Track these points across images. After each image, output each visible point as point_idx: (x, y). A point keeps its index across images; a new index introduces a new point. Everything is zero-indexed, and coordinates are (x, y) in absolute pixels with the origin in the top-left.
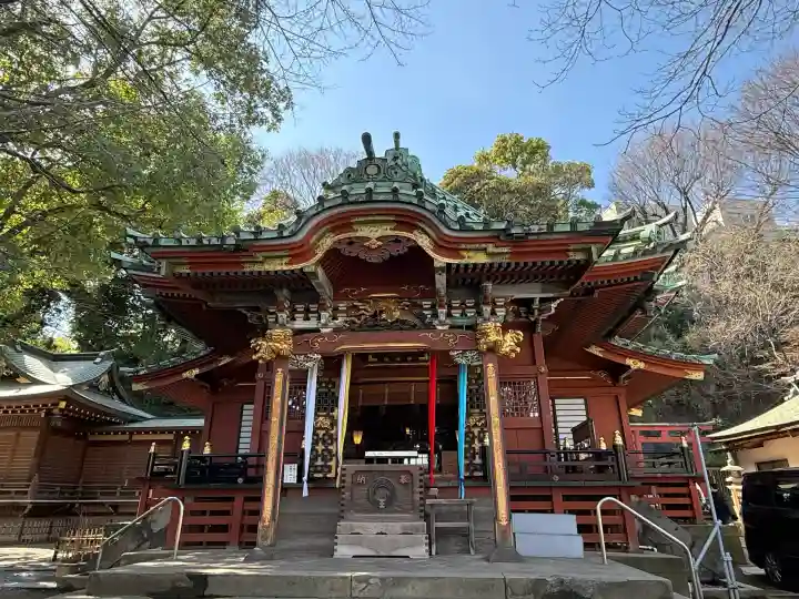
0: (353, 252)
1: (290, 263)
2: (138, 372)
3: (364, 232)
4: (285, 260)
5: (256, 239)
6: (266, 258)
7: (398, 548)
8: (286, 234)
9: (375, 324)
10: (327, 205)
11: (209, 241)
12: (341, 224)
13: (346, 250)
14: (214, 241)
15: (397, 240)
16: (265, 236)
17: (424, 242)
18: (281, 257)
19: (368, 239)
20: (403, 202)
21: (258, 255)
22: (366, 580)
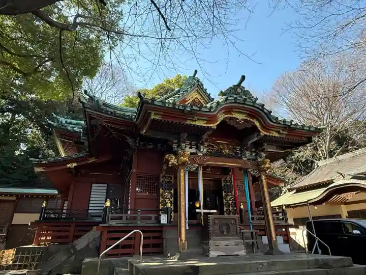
0: (231, 123)
1: (206, 123)
2: (41, 161)
3: (236, 115)
4: (205, 122)
5: (199, 110)
6: (198, 119)
7: (234, 251)
8: (212, 111)
9: (219, 154)
10: (228, 102)
11: (179, 107)
12: (228, 110)
13: (229, 122)
14: (181, 108)
15: (248, 121)
16: (203, 109)
17: (257, 124)
18: (203, 120)
19: (238, 119)
20: (247, 105)
21: (196, 117)
22: (262, 264)
